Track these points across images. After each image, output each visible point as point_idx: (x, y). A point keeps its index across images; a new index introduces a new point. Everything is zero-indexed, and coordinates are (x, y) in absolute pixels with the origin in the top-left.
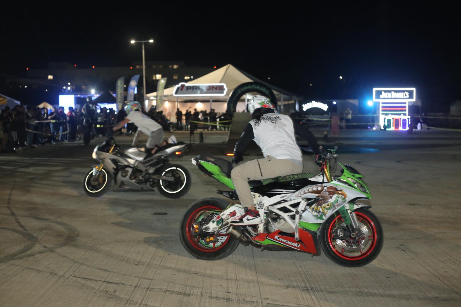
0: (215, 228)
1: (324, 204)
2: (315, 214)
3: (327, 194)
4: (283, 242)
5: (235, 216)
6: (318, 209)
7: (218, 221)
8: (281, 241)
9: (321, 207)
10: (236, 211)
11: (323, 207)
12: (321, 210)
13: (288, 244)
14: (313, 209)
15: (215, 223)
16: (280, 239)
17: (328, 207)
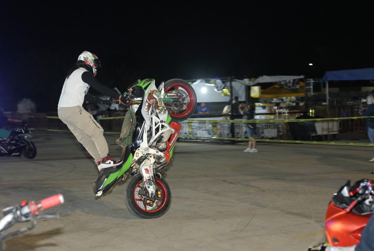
0: (153, 188)
1: (158, 104)
2: (162, 113)
3: (152, 100)
4: (174, 142)
5: (149, 170)
6: (160, 109)
7: (150, 184)
8: (173, 143)
9: (160, 107)
10: (146, 168)
11: (160, 106)
12: (161, 108)
13: (175, 139)
14: (159, 112)
15: (150, 186)
16: (172, 143)
17: (160, 102)
